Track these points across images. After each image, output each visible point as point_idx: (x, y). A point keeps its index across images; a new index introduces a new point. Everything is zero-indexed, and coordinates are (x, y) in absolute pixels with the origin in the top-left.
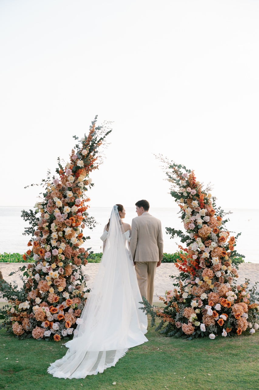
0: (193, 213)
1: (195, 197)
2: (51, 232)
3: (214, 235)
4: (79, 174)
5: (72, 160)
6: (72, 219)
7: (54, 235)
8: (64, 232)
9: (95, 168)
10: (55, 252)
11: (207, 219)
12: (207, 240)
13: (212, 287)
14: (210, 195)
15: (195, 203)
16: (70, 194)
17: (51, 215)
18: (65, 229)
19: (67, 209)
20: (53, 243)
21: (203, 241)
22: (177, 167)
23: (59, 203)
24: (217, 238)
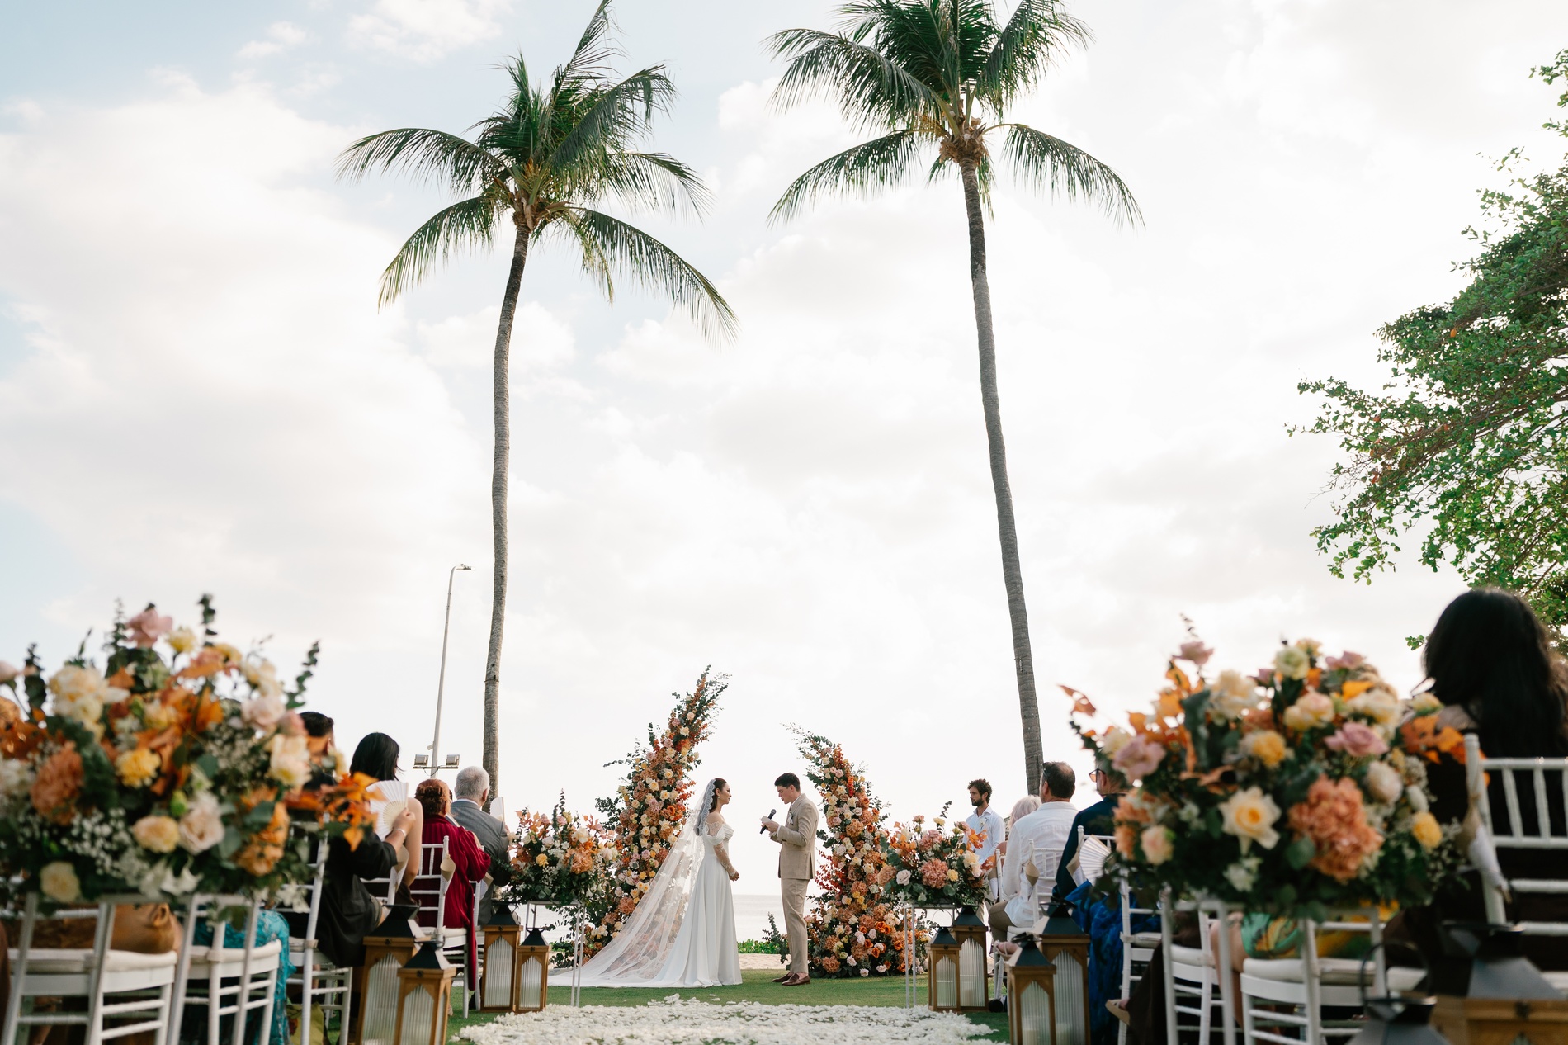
0: (839, 804)
1: (842, 781)
2: (640, 827)
3: (868, 834)
4: (681, 746)
5: (672, 727)
6: (671, 809)
7: (646, 831)
8: (659, 827)
9: (704, 738)
10: (646, 854)
11: (859, 811)
12: (858, 840)
13: (864, 907)
14: (862, 779)
15: (842, 789)
16: (668, 773)
17: (642, 802)
18: (660, 822)
19: (665, 794)
20: (644, 842)
21: (853, 842)
22: (816, 739)
23: (654, 785)
24: (872, 837)
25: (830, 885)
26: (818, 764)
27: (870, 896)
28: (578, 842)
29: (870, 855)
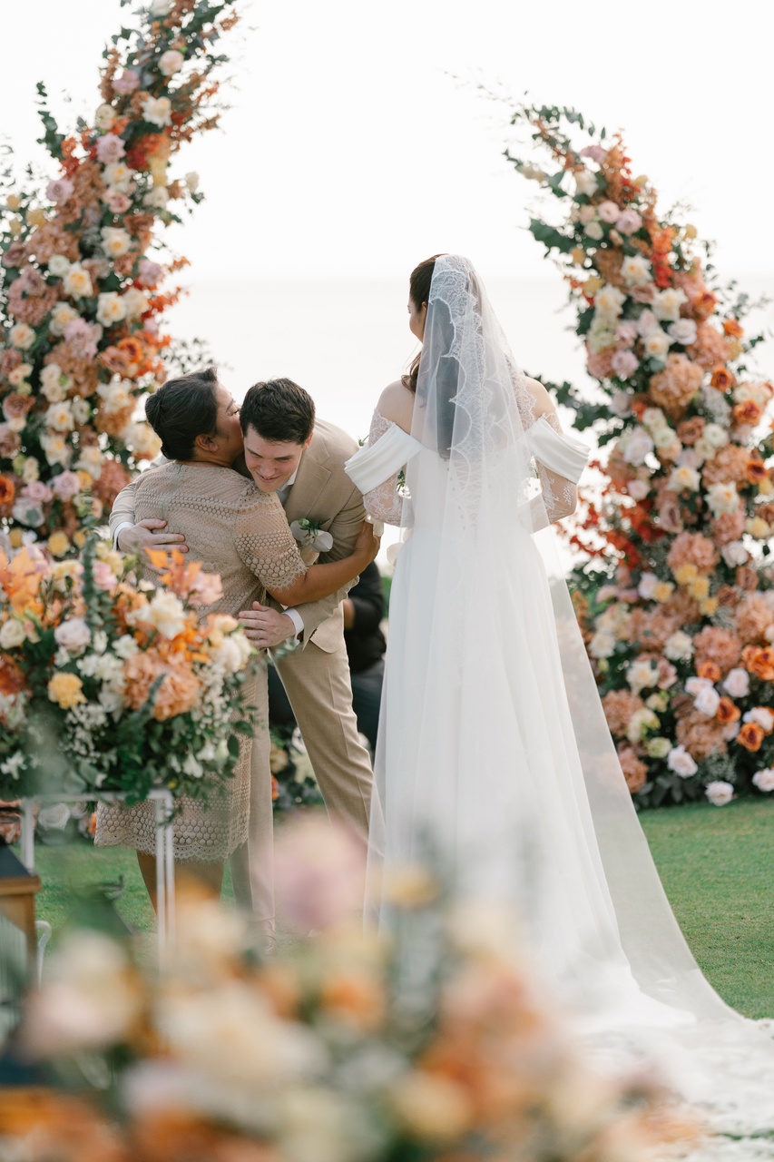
0: (629, 309)
1: (635, 243)
2: (39, 403)
3: (714, 400)
4: (144, 152)
5: (109, 91)
6: (132, 349)
7: (60, 414)
8: (94, 401)
9: (210, 124)
10: (70, 485)
11: (686, 331)
12: (686, 415)
13: (709, 607)
14: (691, 233)
15: (637, 267)
16: (116, 239)
17: (41, 327)
18: (102, 389)
19: (112, 307)
20: (56, 450)
21: (673, 423)
22: (547, 114)
23: (78, 278)
24: (725, 408)
25: (600, 543)
26: (560, 193)
27: (726, 573)
28: (156, 632)
29: (723, 459)
